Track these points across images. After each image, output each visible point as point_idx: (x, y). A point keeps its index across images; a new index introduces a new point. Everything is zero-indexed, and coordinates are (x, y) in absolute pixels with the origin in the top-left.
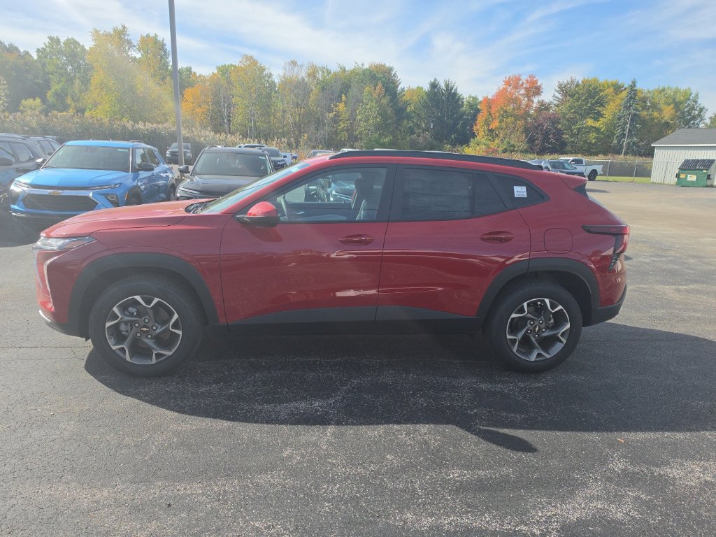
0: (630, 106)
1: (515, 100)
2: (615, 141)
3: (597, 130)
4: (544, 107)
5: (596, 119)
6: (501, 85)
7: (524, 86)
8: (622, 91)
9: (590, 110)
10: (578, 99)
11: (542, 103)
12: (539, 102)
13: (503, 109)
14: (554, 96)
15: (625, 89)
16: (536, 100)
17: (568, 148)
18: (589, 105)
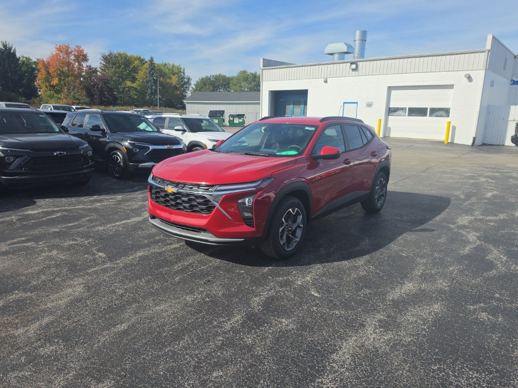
0: (153, 74)
1: (69, 64)
2: (148, 97)
3: (136, 89)
4: (92, 71)
5: (133, 82)
6: (54, 51)
7: (73, 53)
8: (144, 63)
9: (128, 75)
10: (119, 67)
11: (90, 67)
12: (87, 66)
13: (59, 70)
14: (101, 63)
15: (146, 62)
16: (84, 64)
17: (119, 102)
18: (127, 71)
